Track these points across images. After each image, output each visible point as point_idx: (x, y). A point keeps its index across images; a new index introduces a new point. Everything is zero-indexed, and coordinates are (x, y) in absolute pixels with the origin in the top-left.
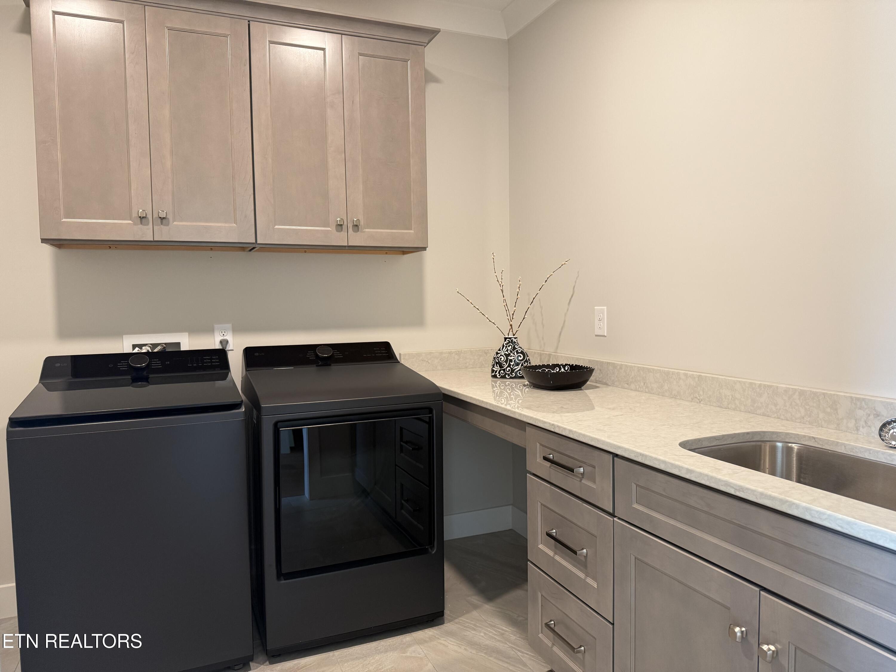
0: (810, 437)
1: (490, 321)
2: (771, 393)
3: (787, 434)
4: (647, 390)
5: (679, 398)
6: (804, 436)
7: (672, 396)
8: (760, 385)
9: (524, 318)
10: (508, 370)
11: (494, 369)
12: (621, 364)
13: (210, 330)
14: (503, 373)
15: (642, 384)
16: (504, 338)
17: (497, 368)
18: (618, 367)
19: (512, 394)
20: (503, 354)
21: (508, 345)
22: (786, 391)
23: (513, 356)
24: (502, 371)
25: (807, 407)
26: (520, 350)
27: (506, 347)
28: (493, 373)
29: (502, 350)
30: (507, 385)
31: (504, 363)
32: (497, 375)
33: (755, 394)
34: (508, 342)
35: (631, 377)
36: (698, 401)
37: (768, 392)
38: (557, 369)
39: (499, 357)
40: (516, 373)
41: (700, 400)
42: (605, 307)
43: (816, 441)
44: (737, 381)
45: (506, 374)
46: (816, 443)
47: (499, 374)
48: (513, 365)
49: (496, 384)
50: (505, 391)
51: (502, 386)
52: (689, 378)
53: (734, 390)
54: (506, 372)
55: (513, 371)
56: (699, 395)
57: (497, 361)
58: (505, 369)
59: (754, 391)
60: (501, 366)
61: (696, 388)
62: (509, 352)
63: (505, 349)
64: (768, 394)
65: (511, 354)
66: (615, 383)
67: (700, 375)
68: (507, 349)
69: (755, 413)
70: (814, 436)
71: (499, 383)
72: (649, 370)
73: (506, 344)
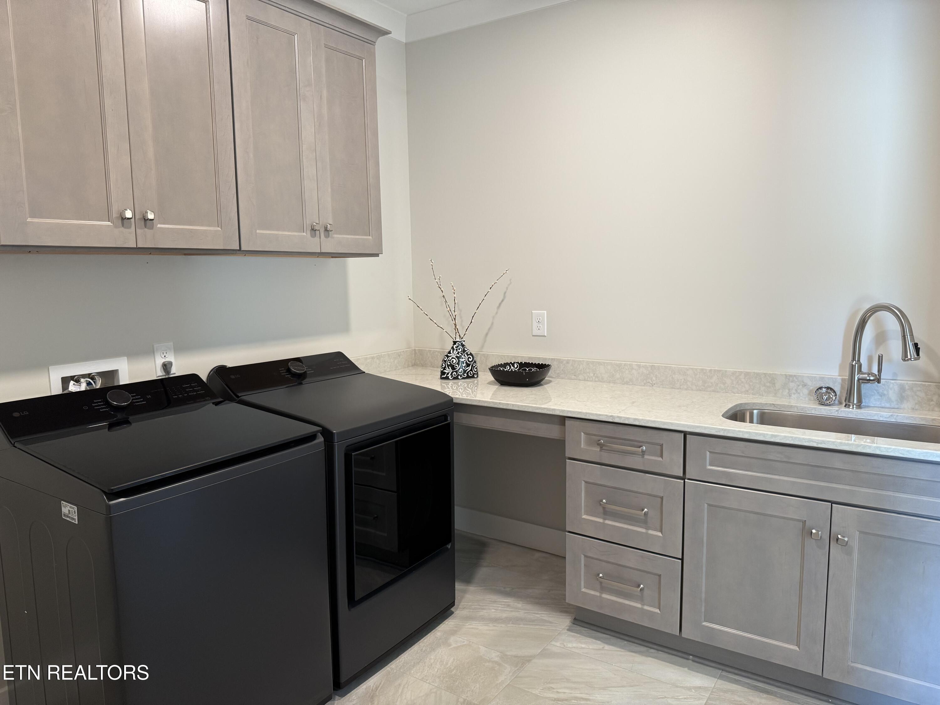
0: (770, 404)
1: (438, 326)
2: (720, 376)
3: (754, 403)
4: (597, 379)
5: (631, 384)
6: (766, 404)
7: (623, 383)
8: (711, 370)
9: (471, 322)
10: (460, 372)
11: (445, 371)
12: (568, 359)
13: (150, 352)
14: (455, 374)
15: (592, 375)
16: (453, 341)
17: (448, 370)
18: (565, 362)
19: (464, 393)
20: (454, 357)
21: (458, 348)
22: (734, 373)
23: (464, 358)
24: (455, 373)
25: (751, 383)
26: (469, 352)
27: (457, 350)
28: (444, 375)
29: (453, 353)
30: (460, 385)
31: (456, 365)
32: (449, 377)
33: (706, 377)
34: (458, 345)
35: (579, 370)
36: (651, 385)
37: (718, 375)
38: (508, 367)
39: (451, 359)
40: (467, 374)
41: (653, 384)
42: (545, 312)
43: (775, 406)
44: (689, 368)
45: (459, 375)
46: (775, 408)
47: (451, 376)
48: (465, 367)
49: (448, 386)
50: (457, 391)
51: (454, 386)
52: (642, 368)
53: (687, 375)
54: (458, 374)
55: (465, 371)
56: (652, 380)
57: (449, 364)
58: (457, 370)
59: (705, 374)
60: (453, 368)
61: (649, 376)
62: (460, 355)
63: (456, 351)
64: (718, 376)
65: (463, 357)
66: (561, 376)
67: (653, 365)
68: (458, 351)
69: (706, 390)
70: (774, 403)
71: (451, 384)
72: (600, 364)
73: (456, 347)
